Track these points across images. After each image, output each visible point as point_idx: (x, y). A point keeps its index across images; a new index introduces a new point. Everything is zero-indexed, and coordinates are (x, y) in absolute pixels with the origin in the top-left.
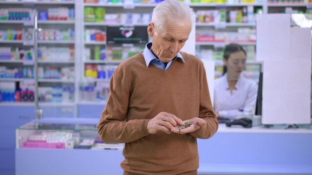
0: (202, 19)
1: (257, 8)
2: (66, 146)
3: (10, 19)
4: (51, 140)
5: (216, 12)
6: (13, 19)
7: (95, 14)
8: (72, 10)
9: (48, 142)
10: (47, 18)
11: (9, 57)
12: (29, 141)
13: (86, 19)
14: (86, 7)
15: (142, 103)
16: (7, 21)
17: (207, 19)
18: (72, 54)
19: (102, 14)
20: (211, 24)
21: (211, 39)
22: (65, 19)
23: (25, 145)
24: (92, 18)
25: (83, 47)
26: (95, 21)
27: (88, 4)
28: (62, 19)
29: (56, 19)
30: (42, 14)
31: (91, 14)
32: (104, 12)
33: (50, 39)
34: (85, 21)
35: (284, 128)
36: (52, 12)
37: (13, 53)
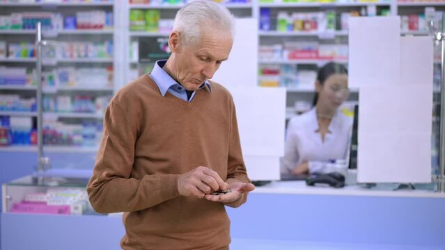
0: (299, 25)
1: (382, 9)
2: (72, 210)
3: (24, 27)
4: (54, 201)
5: (320, 15)
6: (29, 28)
7: (145, 19)
8: (110, 15)
9: (49, 204)
10: (76, 26)
11: (23, 81)
12: (24, 202)
13: (132, 27)
14: (132, 10)
15: (157, 150)
16: (21, 31)
17: (308, 26)
18: (111, 78)
19: (155, 20)
20: (313, 32)
21: (314, 55)
22: (101, 27)
23: (16, 207)
24: (140, 26)
25: (128, 67)
26: (145, 30)
27: (134, 6)
28: (96, 27)
29: (89, 27)
30: (69, 21)
31: (139, 19)
32: (158, 17)
33: (79, 56)
34: (131, 30)
35: (392, 188)
36: (82, 18)
37: (29, 77)
